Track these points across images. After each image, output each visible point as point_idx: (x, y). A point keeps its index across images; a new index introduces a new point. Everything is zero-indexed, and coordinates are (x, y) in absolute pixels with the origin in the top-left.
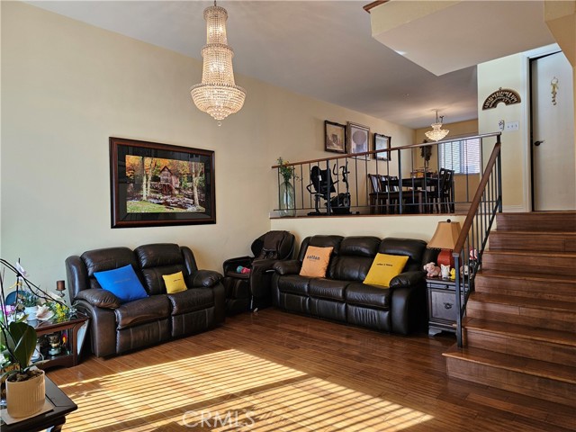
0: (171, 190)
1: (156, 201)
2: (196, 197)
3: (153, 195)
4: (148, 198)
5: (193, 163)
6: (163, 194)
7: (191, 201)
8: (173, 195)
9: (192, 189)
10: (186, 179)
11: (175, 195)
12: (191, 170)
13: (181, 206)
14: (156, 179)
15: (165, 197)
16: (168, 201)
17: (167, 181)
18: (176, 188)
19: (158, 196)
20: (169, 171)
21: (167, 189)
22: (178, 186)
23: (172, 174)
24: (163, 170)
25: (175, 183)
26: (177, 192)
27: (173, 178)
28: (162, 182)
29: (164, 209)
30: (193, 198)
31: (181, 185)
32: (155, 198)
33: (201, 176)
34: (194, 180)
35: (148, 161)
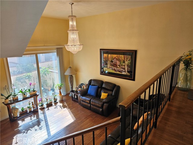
0: (116, 65)
1: (111, 69)
2: (126, 69)
3: (111, 66)
4: (109, 67)
5: (126, 56)
6: (114, 67)
7: (124, 70)
8: (117, 67)
9: (125, 66)
10: (122, 62)
11: (118, 68)
12: (124, 59)
13: (120, 72)
14: (112, 61)
15: (114, 68)
16: (115, 69)
17: (115, 62)
18: (118, 65)
19: (112, 67)
20: (116, 59)
21: (115, 65)
22: (119, 64)
23: (117, 60)
24: (114, 58)
25: (118, 63)
26: (118, 66)
27: (118, 61)
28: (114, 63)
29: (114, 72)
30: (125, 69)
31: (120, 64)
32: (111, 68)
33: (129, 61)
34: (126, 62)
35: (109, 55)
